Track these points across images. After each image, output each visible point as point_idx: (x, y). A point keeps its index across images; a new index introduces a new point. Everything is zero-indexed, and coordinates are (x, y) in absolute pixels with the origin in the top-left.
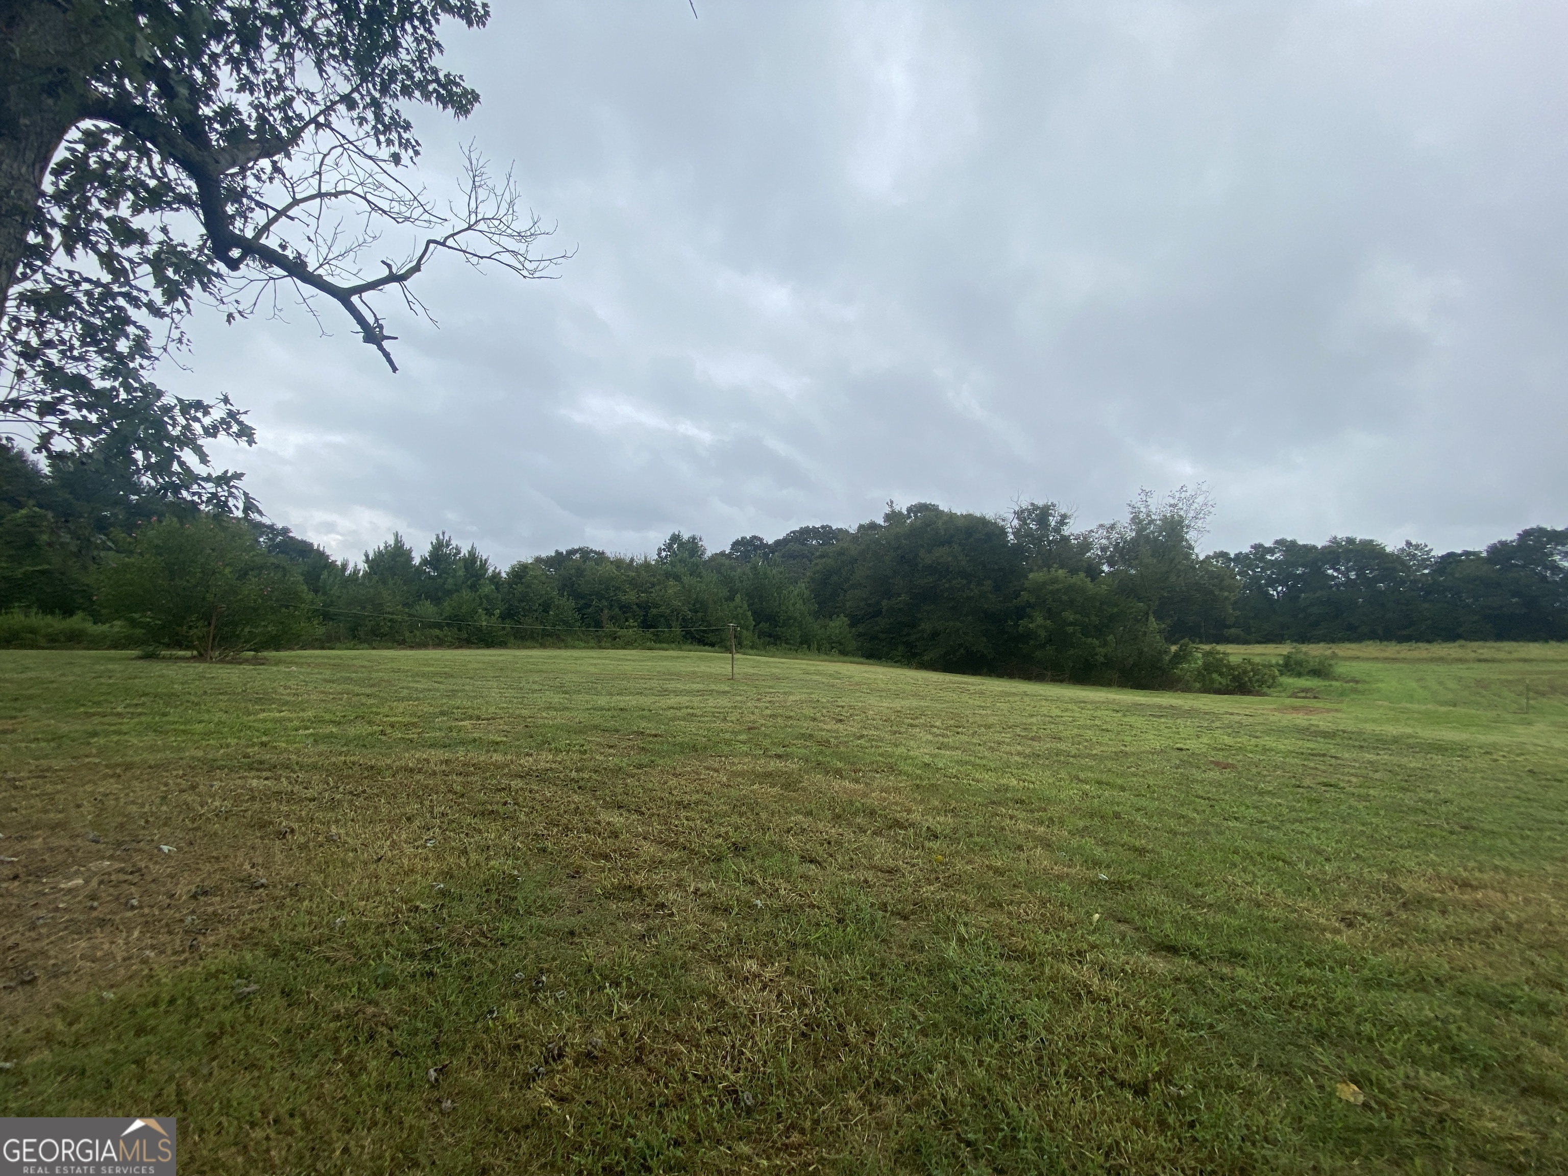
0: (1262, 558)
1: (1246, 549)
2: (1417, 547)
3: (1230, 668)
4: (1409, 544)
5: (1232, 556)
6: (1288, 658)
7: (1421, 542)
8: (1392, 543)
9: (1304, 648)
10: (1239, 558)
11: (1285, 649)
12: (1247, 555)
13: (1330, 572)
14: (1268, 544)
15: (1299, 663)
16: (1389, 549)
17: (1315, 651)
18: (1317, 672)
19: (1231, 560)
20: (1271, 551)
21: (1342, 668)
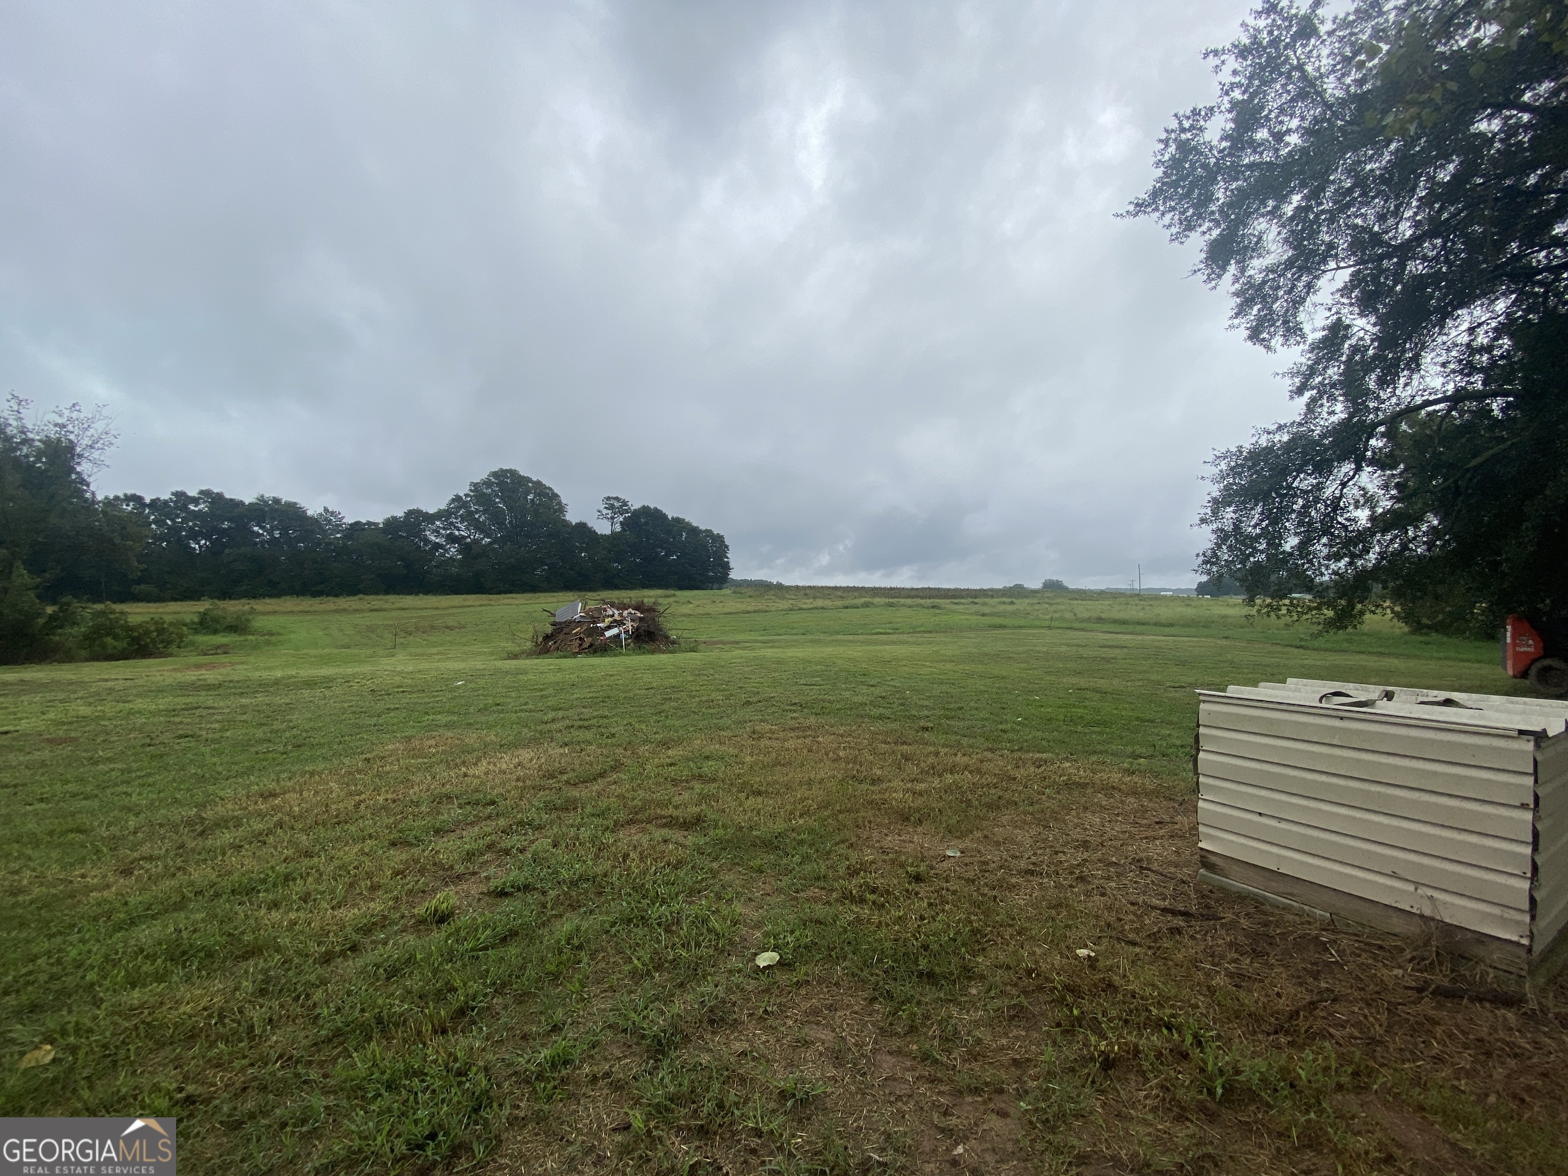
0: (185, 508)
1: (166, 496)
2: (332, 513)
3: (128, 628)
4: (326, 510)
5: (148, 501)
6: (204, 616)
7: (336, 509)
8: (313, 509)
9: (222, 604)
10: (155, 504)
11: (203, 606)
12: (166, 503)
13: (256, 529)
14: (193, 493)
15: (216, 620)
16: (310, 513)
17: (233, 607)
18: (233, 629)
19: (145, 505)
20: (195, 501)
21: (259, 623)
